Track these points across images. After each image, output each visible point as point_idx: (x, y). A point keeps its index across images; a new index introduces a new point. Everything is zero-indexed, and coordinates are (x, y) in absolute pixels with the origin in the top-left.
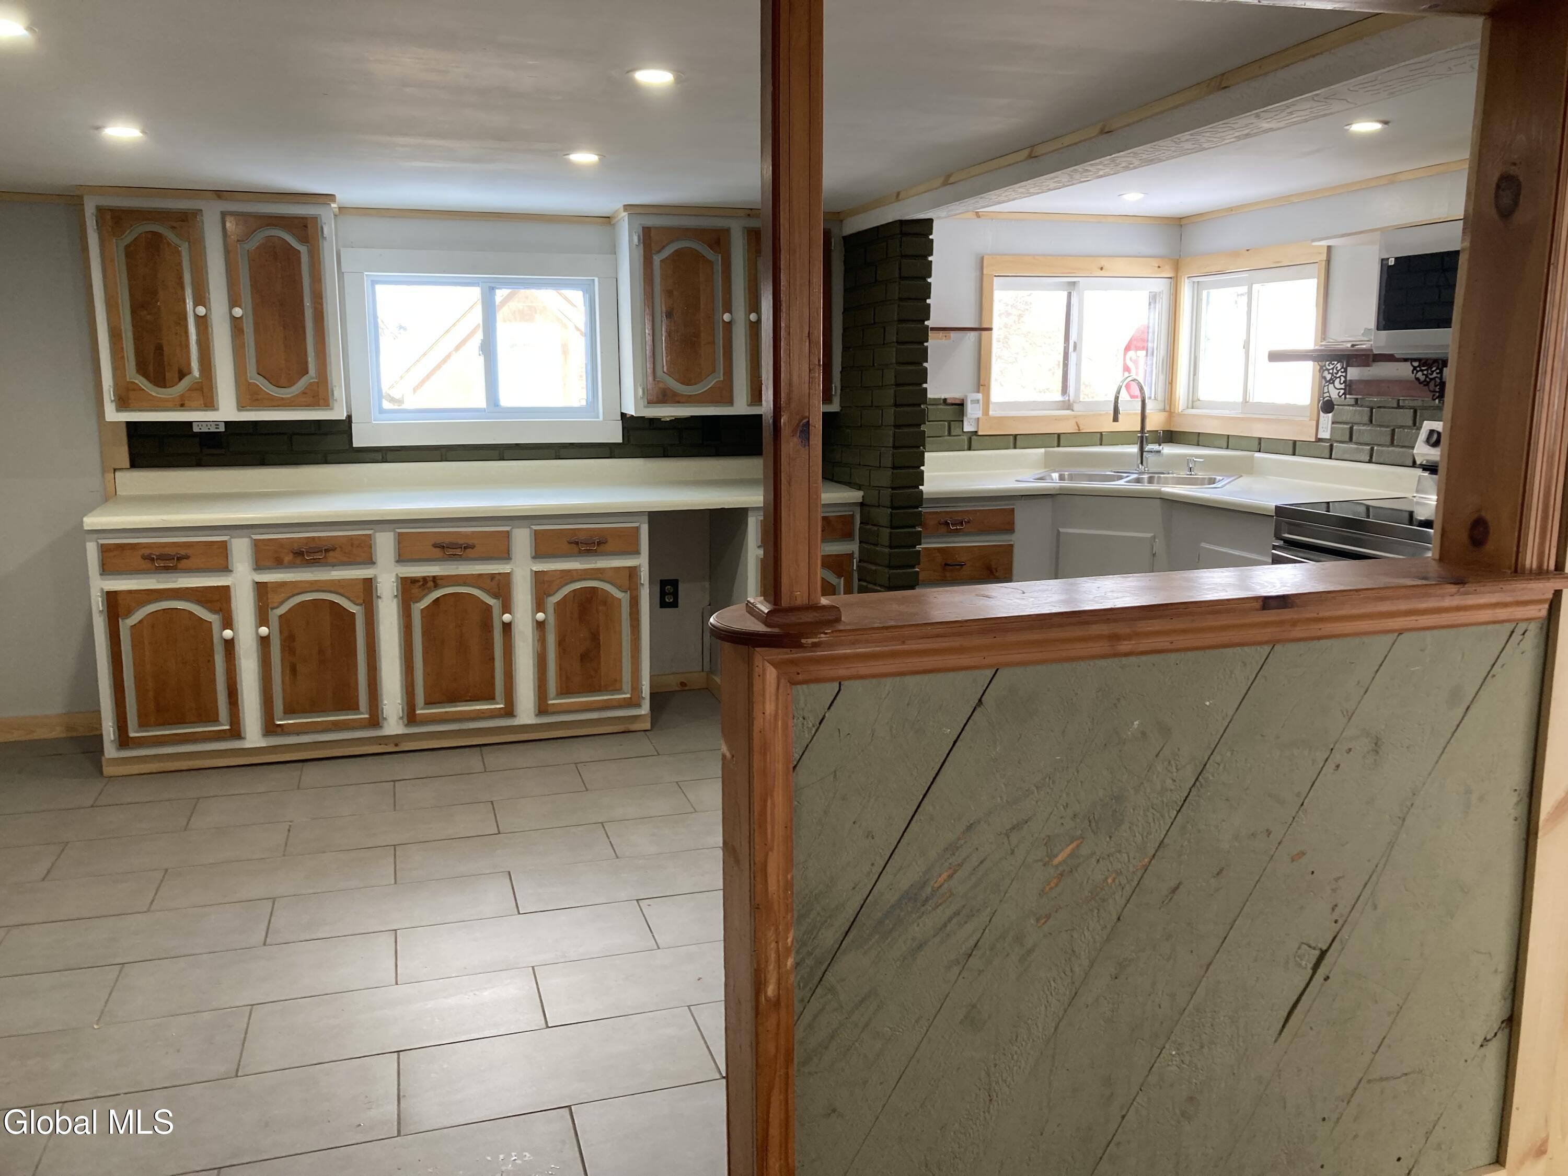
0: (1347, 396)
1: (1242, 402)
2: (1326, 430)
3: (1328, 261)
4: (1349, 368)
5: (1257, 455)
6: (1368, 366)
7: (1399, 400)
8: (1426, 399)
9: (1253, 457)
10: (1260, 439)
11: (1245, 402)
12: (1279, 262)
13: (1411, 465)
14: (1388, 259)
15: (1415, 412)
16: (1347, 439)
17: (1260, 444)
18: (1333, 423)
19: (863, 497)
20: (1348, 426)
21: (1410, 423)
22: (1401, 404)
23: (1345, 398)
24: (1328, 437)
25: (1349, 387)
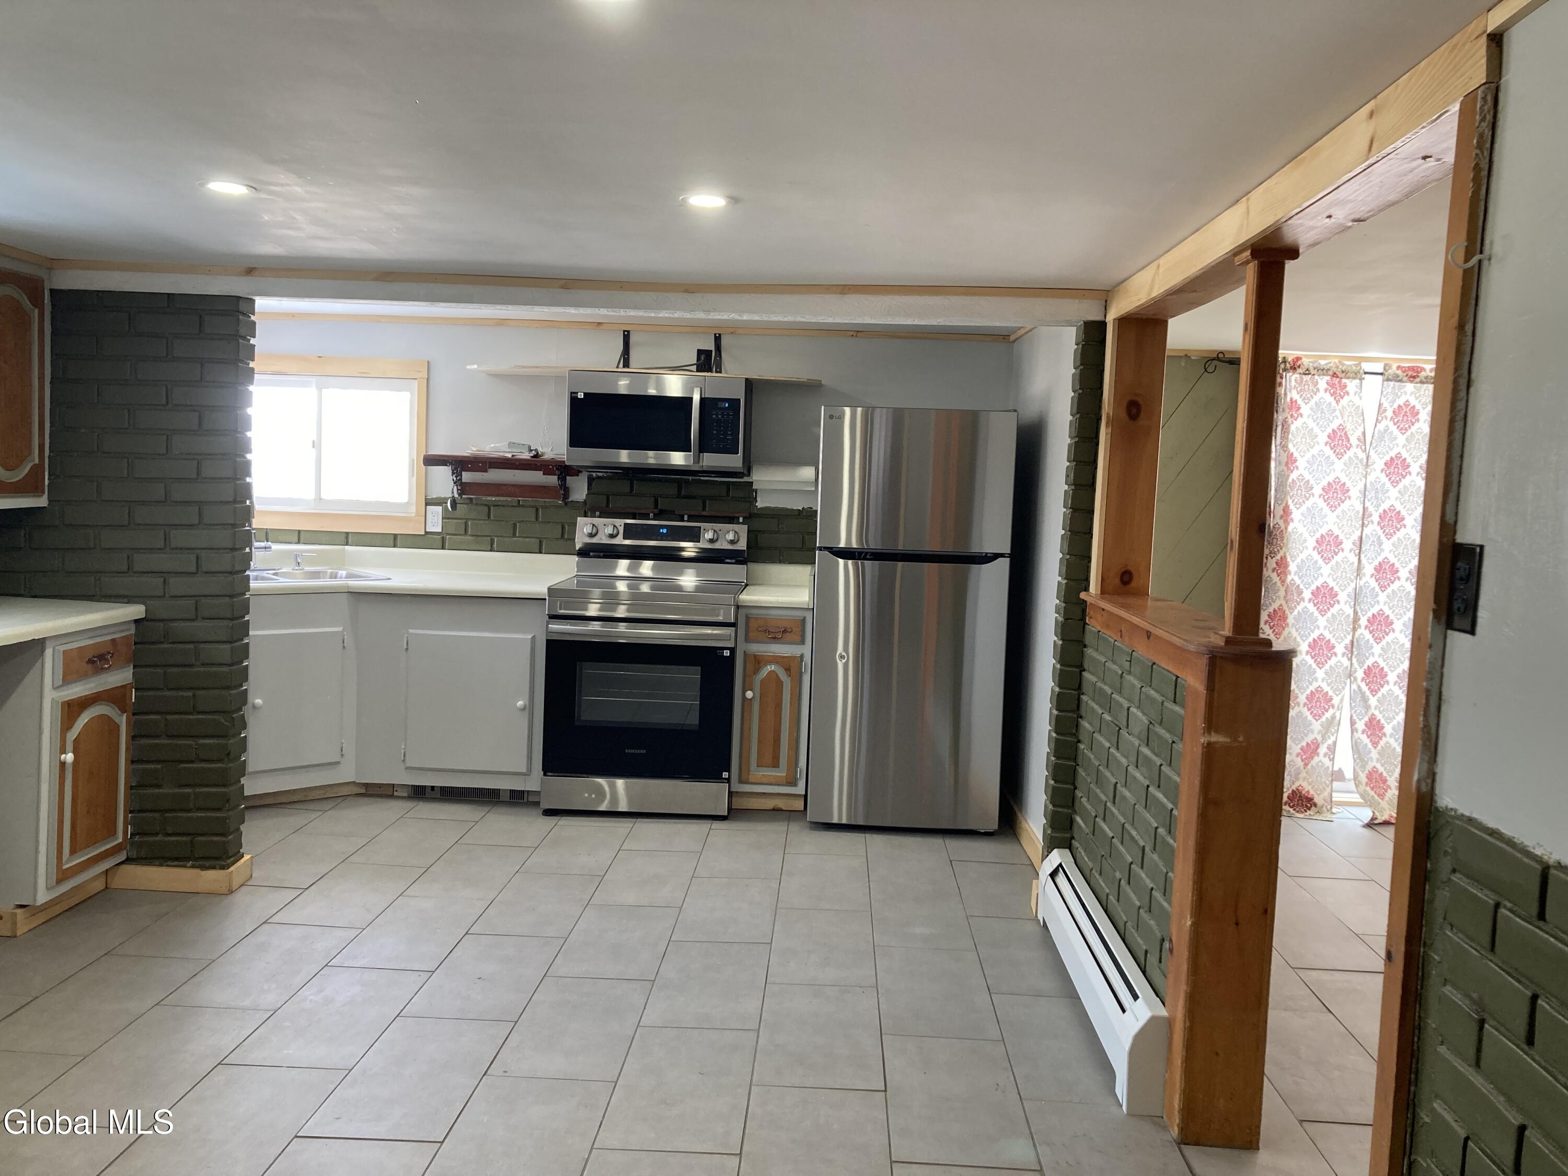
0: (463, 496)
1: (315, 499)
2: (436, 524)
3: (428, 379)
4: (463, 473)
5: (346, 547)
6: (486, 471)
7: (519, 501)
8: (546, 500)
9: (344, 549)
10: (347, 533)
11: (319, 499)
12: (366, 373)
13: (538, 551)
14: (577, 393)
15: (537, 510)
16: (463, 532)
17: (347, 538)
18: (443, 518)
19: (146, 611)
20: (464, 521)
21: (533, 519)
22: (521, 503)
23: (461, 497)
24: (440, 531)
25: (463, 488)
